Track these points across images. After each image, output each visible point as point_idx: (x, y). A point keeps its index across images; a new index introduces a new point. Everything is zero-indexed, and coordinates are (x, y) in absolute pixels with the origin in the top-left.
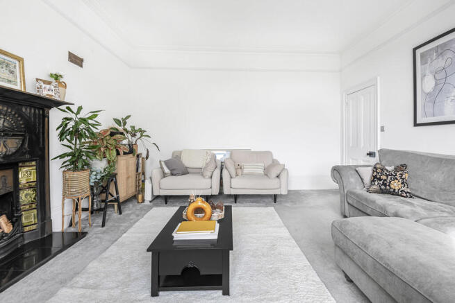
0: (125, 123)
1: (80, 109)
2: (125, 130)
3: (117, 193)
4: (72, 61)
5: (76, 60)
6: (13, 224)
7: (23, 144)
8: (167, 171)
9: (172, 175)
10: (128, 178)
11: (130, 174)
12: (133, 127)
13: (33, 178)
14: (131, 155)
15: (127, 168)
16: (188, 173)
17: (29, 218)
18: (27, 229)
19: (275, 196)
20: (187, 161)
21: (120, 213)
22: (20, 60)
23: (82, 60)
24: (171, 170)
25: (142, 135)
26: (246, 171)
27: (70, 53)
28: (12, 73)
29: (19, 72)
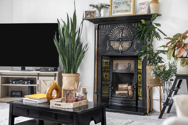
17: (140, 92)
28: (129, 5)
29: (132, 3)
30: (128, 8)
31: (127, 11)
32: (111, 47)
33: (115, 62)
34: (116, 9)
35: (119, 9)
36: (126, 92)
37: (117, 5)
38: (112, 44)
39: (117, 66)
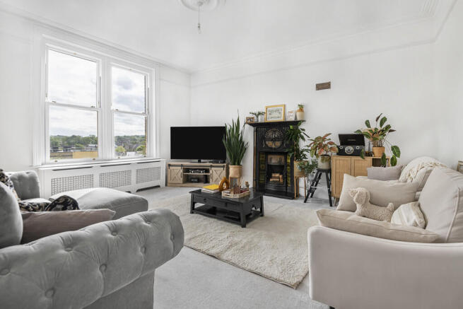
4: (319, 89)
5: (323, 86)
6: (283, 179)
18: (288, 185)
22: (284, 106)
23: (329, 83)
28: (280, 113)
29: (283, 113)
30: (279, 115)
31: (279, 118)
34: (270, 116)
35: (273, 116)
36: (278, 180)
37: (271, 112)
38: (267, 143)
39: (271, 160)
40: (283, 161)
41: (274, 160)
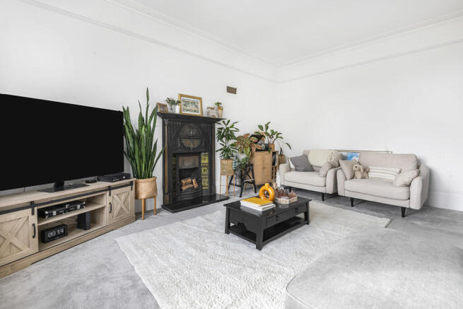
0: (267, 128)
1: (229, 121)
2: (266, 133)
3: (253, 178)
4: (229, 92)
5: (232, 90)
6: (198, 183)
7: (201, 143)
8: (292, 166)
9: (296, 170)
10: (264, 168)
11: (266, 166)
12: (272, 131)
13: (207, 161)
14: (267, 152)
15: (263, 161)
16: (313, 170)
17: (205, 182)
18: (204, 188)
19: (403, 209)
20: (313, 161)
21: (256, 192)
22: (200, 99)
23: (235, 89)
24: (296, 166)
25: (277, 137)
26: (371, 175)
27: (228, 88)
28: (197, 106)
29: (199, 105)
30: (196, 109)
31: (195, 111)
32: (182, 144)
33: (181, 159)
34: (185, 108)
35: (188, 108)
36: (191, 186)
37: (186, 103)
38: (183, 142)
39: (183, 163)
40: (197, 161)
41: (187, 163)
